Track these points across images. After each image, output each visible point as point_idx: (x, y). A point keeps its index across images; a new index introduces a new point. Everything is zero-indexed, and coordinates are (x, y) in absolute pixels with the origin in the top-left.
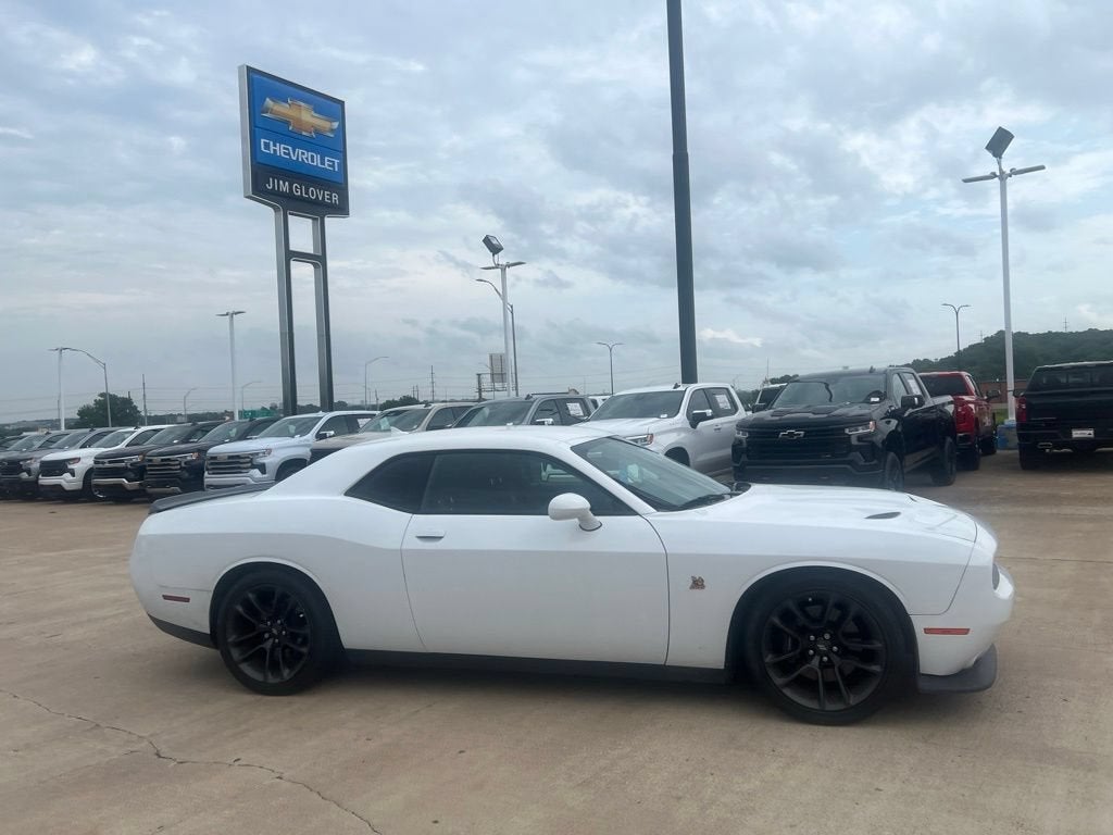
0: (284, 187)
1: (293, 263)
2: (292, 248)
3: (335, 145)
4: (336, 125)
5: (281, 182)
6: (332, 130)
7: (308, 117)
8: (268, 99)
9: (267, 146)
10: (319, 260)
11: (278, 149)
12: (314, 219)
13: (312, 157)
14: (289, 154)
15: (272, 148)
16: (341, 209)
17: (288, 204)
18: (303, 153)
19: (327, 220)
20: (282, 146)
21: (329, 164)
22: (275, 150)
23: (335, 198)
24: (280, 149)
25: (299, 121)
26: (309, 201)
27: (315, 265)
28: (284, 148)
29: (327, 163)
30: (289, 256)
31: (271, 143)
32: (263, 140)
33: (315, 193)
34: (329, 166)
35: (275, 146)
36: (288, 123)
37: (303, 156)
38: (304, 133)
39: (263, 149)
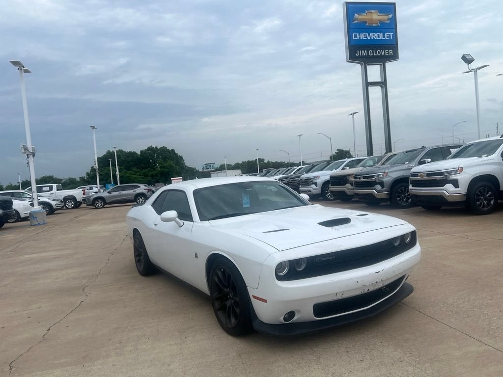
0: (364, 53)
1: (369, 88)
2: (369, 81)
3: (391, 26)
4: (391, 16)
5: (363, 51)
6: (389, 19)
7: (376, 16)
8: (356, 14)
9: (356, 36)
10: (383, 84)
11: (361, 36)
12: (380, 65)
13: (379, 35)
14: (366, 37)
15: (358, 36)
16: (395, 57)
17: (366, 61)
18: (374, 35)
19: (386, 64)
20: (363, 34)
21: (388, 36)
22: (360, 37)
23: (391, 52)
24: (362, 36)
25: (372, 20)
26: (377, 57)
27: (382, 87)
28: (364, 35)
29: (386, 36)
30: (368, 84)
31: (358, 34)
32: (354, 34)
33: (380, 53)
34: (387, 37)
35: (359, 35)
36: (365, 23)
37: (374, 36)
38: (374, 25)
39: (354, 38)
